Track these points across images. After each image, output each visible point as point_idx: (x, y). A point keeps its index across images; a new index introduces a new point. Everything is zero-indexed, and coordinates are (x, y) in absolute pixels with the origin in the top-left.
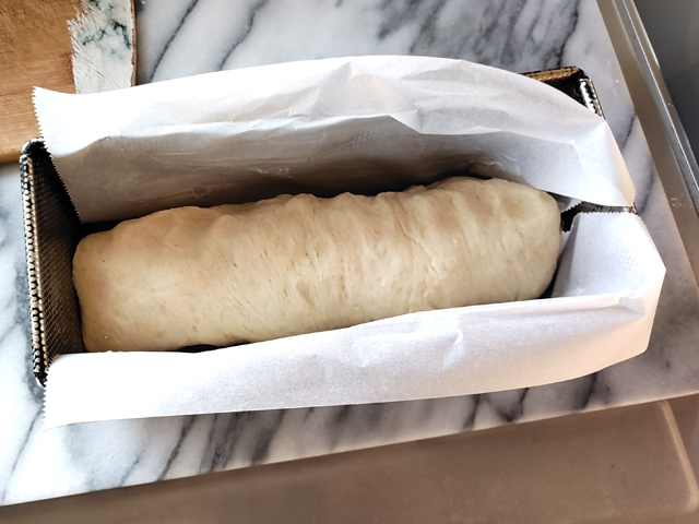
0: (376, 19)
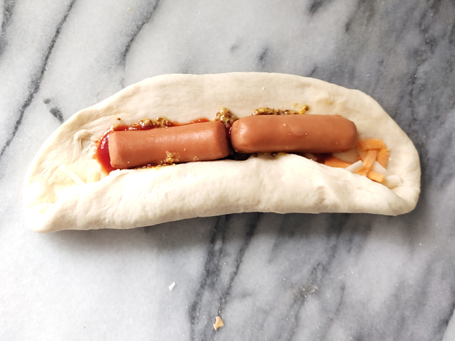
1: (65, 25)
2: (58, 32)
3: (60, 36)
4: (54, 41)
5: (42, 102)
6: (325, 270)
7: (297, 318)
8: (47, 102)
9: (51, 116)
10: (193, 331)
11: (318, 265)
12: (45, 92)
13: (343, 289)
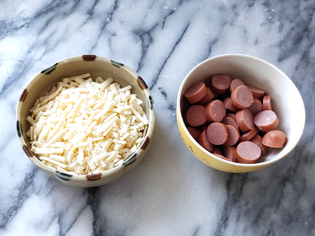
0: (277, 52)
1: (168, 59)
2: (165, 62)
3: (166, 63)
4: (164, 65)
5: (157, 88)
6: (295, 171)
7: (282, 193)
8: (160, 88)
9: (162, 95)
10: (229, 194)
11: (291, 168)
12: (159, 84)
13: (305, 180)
